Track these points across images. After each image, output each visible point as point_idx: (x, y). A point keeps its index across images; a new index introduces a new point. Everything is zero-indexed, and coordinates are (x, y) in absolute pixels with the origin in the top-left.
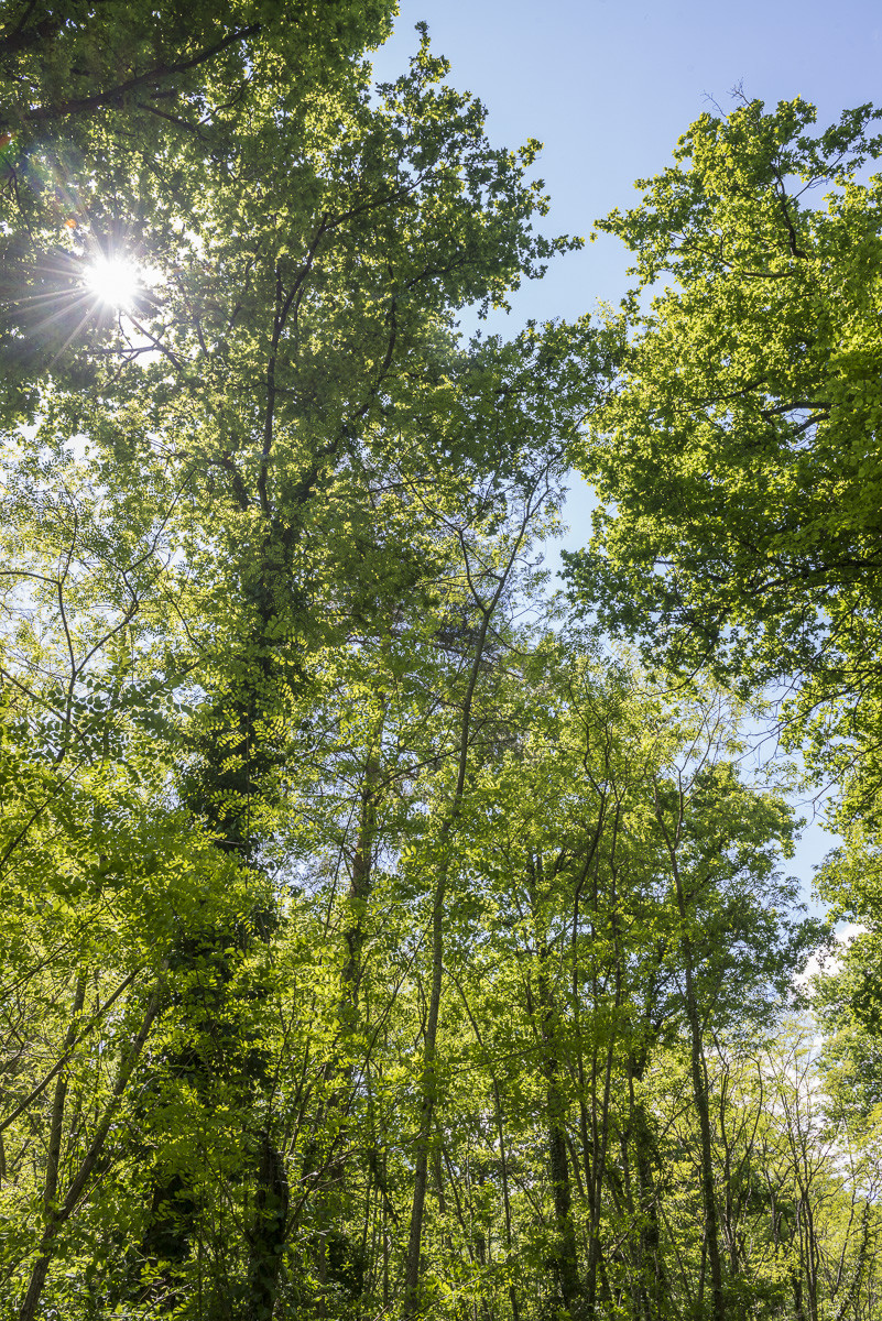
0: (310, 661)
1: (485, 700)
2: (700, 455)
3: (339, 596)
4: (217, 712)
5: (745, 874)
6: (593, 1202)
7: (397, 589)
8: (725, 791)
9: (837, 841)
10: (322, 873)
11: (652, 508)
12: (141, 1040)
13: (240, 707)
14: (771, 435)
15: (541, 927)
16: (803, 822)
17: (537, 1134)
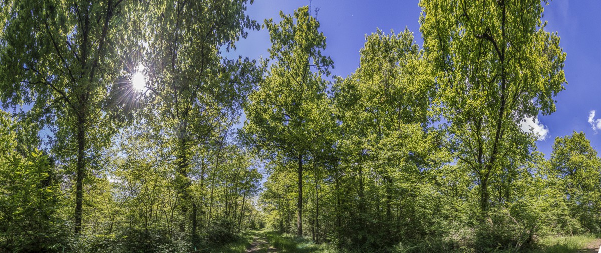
11: (256, 123)
14: (282, 118)
15: (227, 184)
16: (264, 178)
17: (224, 203)
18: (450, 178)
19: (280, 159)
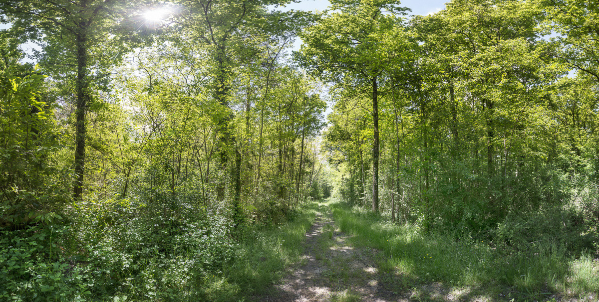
0: (233, 70)
1: (272, 76)
2: (331, 41)
3: (237, 57)
4: (216, 81)
5: (317, 113)
6: (285, 159)
7: (251, 56)
8: (317, 98)
9: (332, 111)
10: (241, 107)
11: (316, 47)
12: (215, 136)
13: (220, 80)
14: (348, 42)
15: (280, 117)
16: (328, 107)
17: (277, 149)
18: (569, 96)
19: (348, 80)
